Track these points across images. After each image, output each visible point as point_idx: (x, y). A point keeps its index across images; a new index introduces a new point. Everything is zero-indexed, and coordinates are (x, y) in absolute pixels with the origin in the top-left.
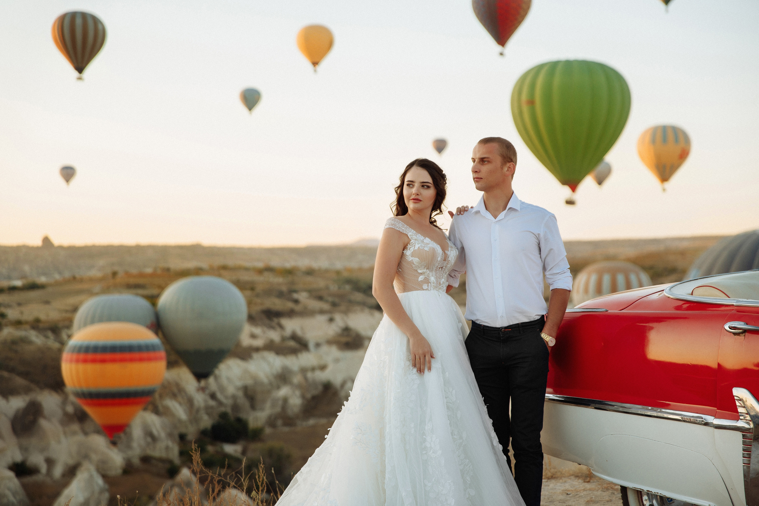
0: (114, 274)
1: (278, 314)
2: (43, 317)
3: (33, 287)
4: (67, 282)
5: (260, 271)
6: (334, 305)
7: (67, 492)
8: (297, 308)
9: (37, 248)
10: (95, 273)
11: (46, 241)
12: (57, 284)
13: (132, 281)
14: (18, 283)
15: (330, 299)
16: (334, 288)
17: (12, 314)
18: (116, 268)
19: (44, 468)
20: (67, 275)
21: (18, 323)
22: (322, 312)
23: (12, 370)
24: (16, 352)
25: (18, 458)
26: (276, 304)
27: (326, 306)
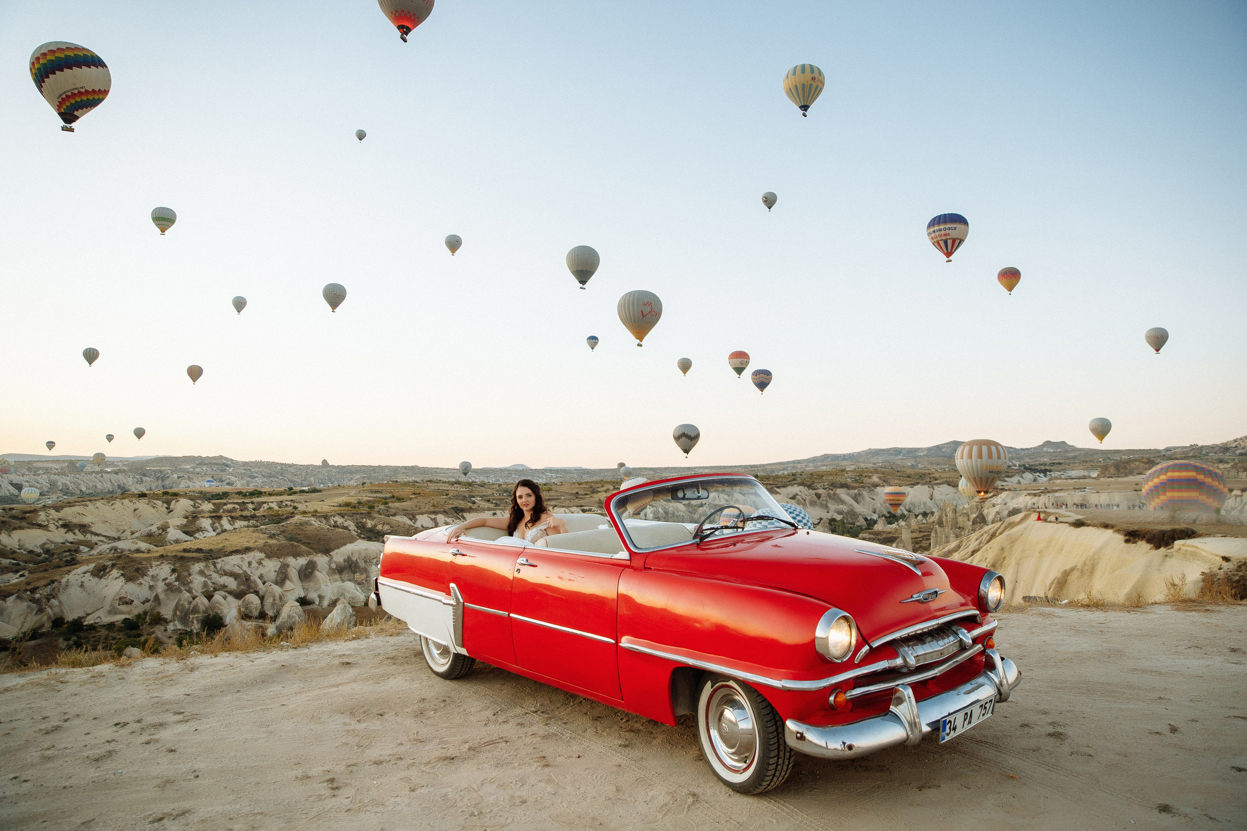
0: (364, 484)
1: (463, 510)
2: (319, 510)
3: (314, 491)
4: (334, 488)
5: (452, 484)
6: (497, 505)
7: (330, 616)
8: (474, 507)
9: (319, 467)
10: (353, 483)
11: (325, 461)
12: (329, 489)
13: (374, 488)
14: (306, 488)
15: (494, 502)
16: (497, 495)
17: (301, 507)
18: (365, 481)
19: (317, 603)
20: (336, 484)
21: (305, 512)
22: (489, 509)
23: (299, 541)
24: (302, 530)
25: (302, 595)
26: (462, 504)
27: (492, 506)
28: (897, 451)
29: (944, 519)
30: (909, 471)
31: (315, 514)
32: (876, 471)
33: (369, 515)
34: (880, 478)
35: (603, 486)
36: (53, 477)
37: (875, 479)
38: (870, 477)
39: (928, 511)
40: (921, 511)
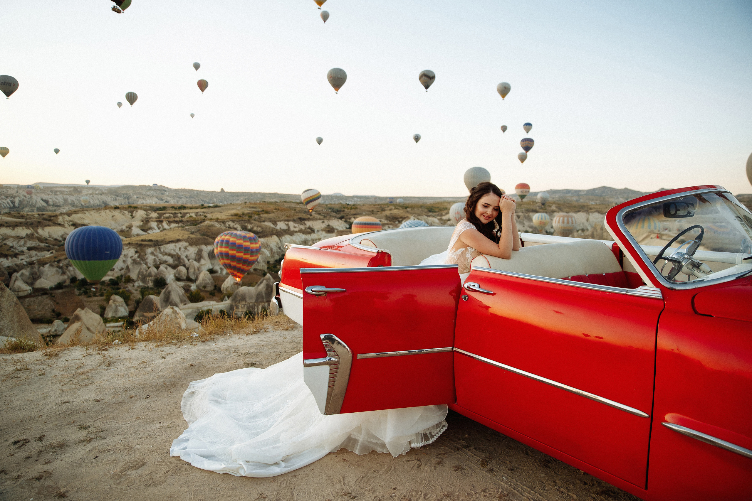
0: (245, 203)
1: (304, 219)
2: (220, 218)
3: (216, 206)
4: (228, 205)
5: (298, 203)
6: (325, 217)
7: (227, 280)
8: (311, 217)
9: (219, 192)
10: (239, 202)
11: (222, 190)
12: (225, 205)
13: (252, 206)
14: (211, 205)
15: (323, 215)
16: (325, 211)
17: (209, 216)
18: (246, 201)
19: (219, 272)
20: (229, 203)
21: (211, 219)
22: (320, 219)
23: (208, 236)
24: (210, 230)
25: (211, 267)
26: (304, 216)
27: (321, 217)
28: (568, 191)
29: (595, 233)
30: (575, 204)
31: (217, 220)
32: (554, 203)
33: (249, 221)
34: (557, 207)
35: (388, 207)
36: (65, 196)
37: (554, 208)
38: (550, 206)
39: (585, 228)
40: (581, 228)
